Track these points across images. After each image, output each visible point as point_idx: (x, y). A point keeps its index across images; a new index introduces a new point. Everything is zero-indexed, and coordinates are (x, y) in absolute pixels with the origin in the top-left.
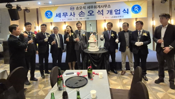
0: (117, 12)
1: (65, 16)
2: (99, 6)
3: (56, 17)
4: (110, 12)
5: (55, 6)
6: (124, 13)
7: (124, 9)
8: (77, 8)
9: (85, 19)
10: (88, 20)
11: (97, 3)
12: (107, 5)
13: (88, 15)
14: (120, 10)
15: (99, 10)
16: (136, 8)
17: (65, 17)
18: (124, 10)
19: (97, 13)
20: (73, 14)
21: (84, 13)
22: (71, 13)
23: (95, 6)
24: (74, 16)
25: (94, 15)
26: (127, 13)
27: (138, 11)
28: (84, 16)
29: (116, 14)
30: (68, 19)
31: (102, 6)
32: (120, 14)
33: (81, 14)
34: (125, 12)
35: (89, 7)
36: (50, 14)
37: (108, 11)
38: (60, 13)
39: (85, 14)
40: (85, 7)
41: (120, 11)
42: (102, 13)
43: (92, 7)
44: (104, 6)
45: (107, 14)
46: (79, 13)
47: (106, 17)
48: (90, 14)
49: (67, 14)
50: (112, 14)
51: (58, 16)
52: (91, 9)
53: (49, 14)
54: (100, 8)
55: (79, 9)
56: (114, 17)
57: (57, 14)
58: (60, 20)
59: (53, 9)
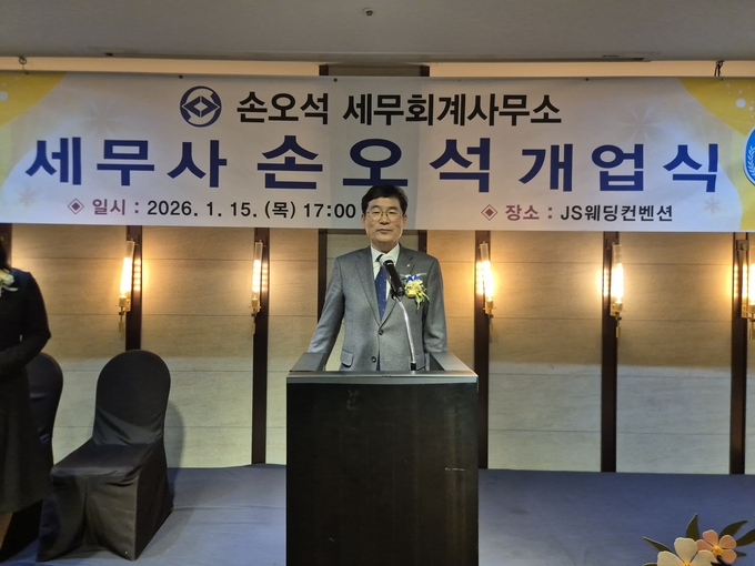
0: (612, 172)
1: (126, 172)
2: (456, 107)
3: (31, 172)
4: (555, 166)
5: (34, 64)
6: (676, 177)
7: (683, 150)
8: (250, 108)
9: (314, 210)
11: (436, 70)
12: (524, 98)
13: (347, 182)
14: (639, 148)
15: (451, 144)
17: (126, 181)
18: (674, 154)
19: (436, 164)
20: (202, 159)
21: (312, 156)
22: (187, 147)
23: (416, 101)
24: (214, 182)
26: (705, 183)
28: (312, 186)
29: (605, 186)
30: (157, 207)
31: (485, 109)
32: (639, 186)
33: (284, 165)
34: (683, 169)
35: (357, 100)
37: (533, 158)
38: (77, 141)
40: (324, 100)
41: (639, 164)
42: (475, 168)
43: (390, 112)
44: (499, 103)
45: (525, 180)
46: (268, 155)
48: (365, 173)
49: (143, 154)
50: (568, 187)
51: (51, 170)
52: (378, 128)
54: (466, 120)
55: (262, 120)
56: (583, 212)
57: (41, 146)
58: (76, 206)
59: (4, 95)
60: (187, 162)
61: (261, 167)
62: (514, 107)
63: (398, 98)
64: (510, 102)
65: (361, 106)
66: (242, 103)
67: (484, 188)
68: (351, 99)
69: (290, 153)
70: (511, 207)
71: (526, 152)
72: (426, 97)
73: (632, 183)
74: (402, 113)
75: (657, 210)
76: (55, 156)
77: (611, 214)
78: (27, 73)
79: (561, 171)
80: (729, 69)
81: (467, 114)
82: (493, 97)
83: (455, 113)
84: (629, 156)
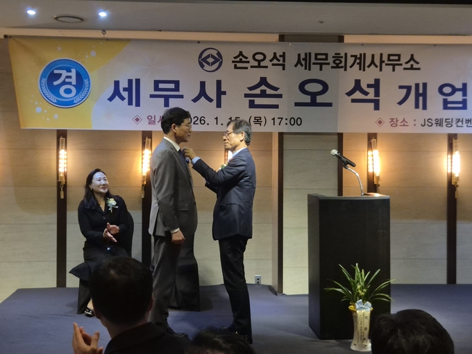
0: (450, 99)
1: (166, 99)
2: (360, 61)
3: (111, 99)
4: (417, 95)
5: (110, 34)
8: (240, 60)
9: (277, 121)
10: (296, 129)
11: (347, 39)
12: (399, 56)
13: (297, 104)
15: (358, 82)
17: (167, 104)
19: (349, 94)
20: (211, 91)
21: (276, 89)
22: (203, 84)
23: (337, 57)
24: (219, 105)
25: (330, 105)
28: (276, 107)
29: (445, 107)
31: (377, 61)
32: (465, 107)
33: (261, 93)
35: (303, 56)
36: (74, 81)
37: (404, 91)
38: (138, 81)
40: (283, 56)
41: (465, 94)
42: (371, 96)
43: (322, 61)
44: (385, 58)
45: (400, 103)
46: (251, 89)
48: (307, 99)
49: (177, 89)
50: (425, 107)
51: (122, 98)
52: (315, 73)
54: (366, 68)
55: (247, 68)
56: (434, 122)
57: (117, 83)
58: (137, 120)
59: (93, 53)
60: (203, 93)
61: (246, 96)
62: (393, 61)
63: (326, 55)
64: (392, 58)
65: (305, 59)
66: (235, 58)
67: (377, 108)
68: (299, 55)
69: (263, 87)
70: (392, 119)
71: (401, 87)
72: (343, 55)
73: (461, 105)
74: (329, 64)
76: (125, 89)
77: (449, 124)
78: (108, 40)
79: (421, 98)
81: (367, 64)
82: (381, 55)
83: (359, 64)
84: (459, 90)
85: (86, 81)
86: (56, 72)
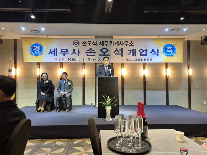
0: (142, 53)
1: (64, 54)
2: (117, 43)
3: (49, 54)
4: (133, 52)
5: (49, 37)
6: (152, 54)
7: (153, 50)
8: (84, 44)
9: (94, 60)
10: (99, 62)
11: (114, 37)
12: (128, 42)
13: (100, 55)
14: (146, 50)
15: (117, 49)
16: (169, 49)
19: (114, 52)
20: (76, 52)
21: (94, 51)
22: (74, 50)
23: (111, 42)
24: (78, 55)
25: (109, 55)
26: (157, 55)
27: (171, 53)
28: (94, 56)
29: (141, 56)
30: (69, 59)
31: (122, 43)
32: (146, 56)
33: (90, 52)
35: (101, 42)
37: (130, 51)
38: (56, 49)
39: (95, 53)
40: (96, 42)
41: (146, 52)
42: (120, 53)
43: (107, 43)
44: (124, 42)
45: (128, 55)
46: (87, 51)
47: (127, 60)
48: (103, 54)
49: (67, 51)
50: (135, 56)
51: (52, 54)
52: (105, 46)
53: (36, 50)
55: (86, 45)
56: (138, 60)
57: (51, 50)
58: (56, 59)
59: (44, 42)
60: (74, 52)
61: (86, 53)
62: (126, 43)
64: (126, 42)
67: (122, 56)
70: (126, 59)
71: (128, 50)
72: (112, 42)
75: (149, 59)
76: (53, 51)
77: (142, 60)
78: (48, 38)
79: (134, 53)
80: (160, 37)
81: (119, 44)
83: (117, 44)
85: (42, 49)
86: (34, 47)
